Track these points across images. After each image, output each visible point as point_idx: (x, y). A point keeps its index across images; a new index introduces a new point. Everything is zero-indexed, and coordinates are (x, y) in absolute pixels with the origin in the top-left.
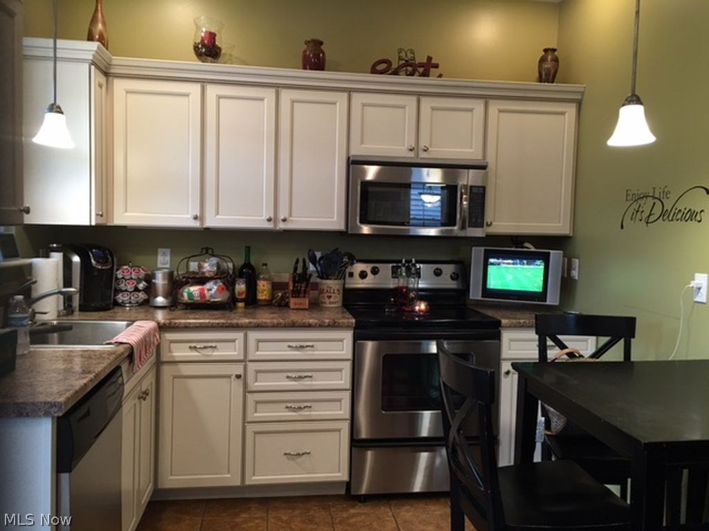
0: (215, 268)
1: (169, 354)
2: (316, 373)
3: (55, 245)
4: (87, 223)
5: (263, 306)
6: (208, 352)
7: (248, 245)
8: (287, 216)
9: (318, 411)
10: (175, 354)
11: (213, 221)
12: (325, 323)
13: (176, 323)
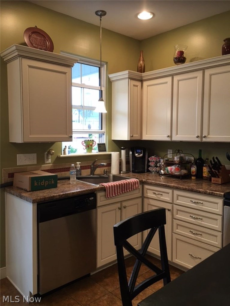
0: (179, 159)
1: (147, 194)
2: (204, 218)
3: (123, 147)
4: (127, 140)
5: (205, 179)
6: (159, 196)
7: (200, 149)
8: (206, 135)
9: (204, 238)
10: (148, 195)
11: (176, 138)
12: (207, 192)
13: (148, 182)
